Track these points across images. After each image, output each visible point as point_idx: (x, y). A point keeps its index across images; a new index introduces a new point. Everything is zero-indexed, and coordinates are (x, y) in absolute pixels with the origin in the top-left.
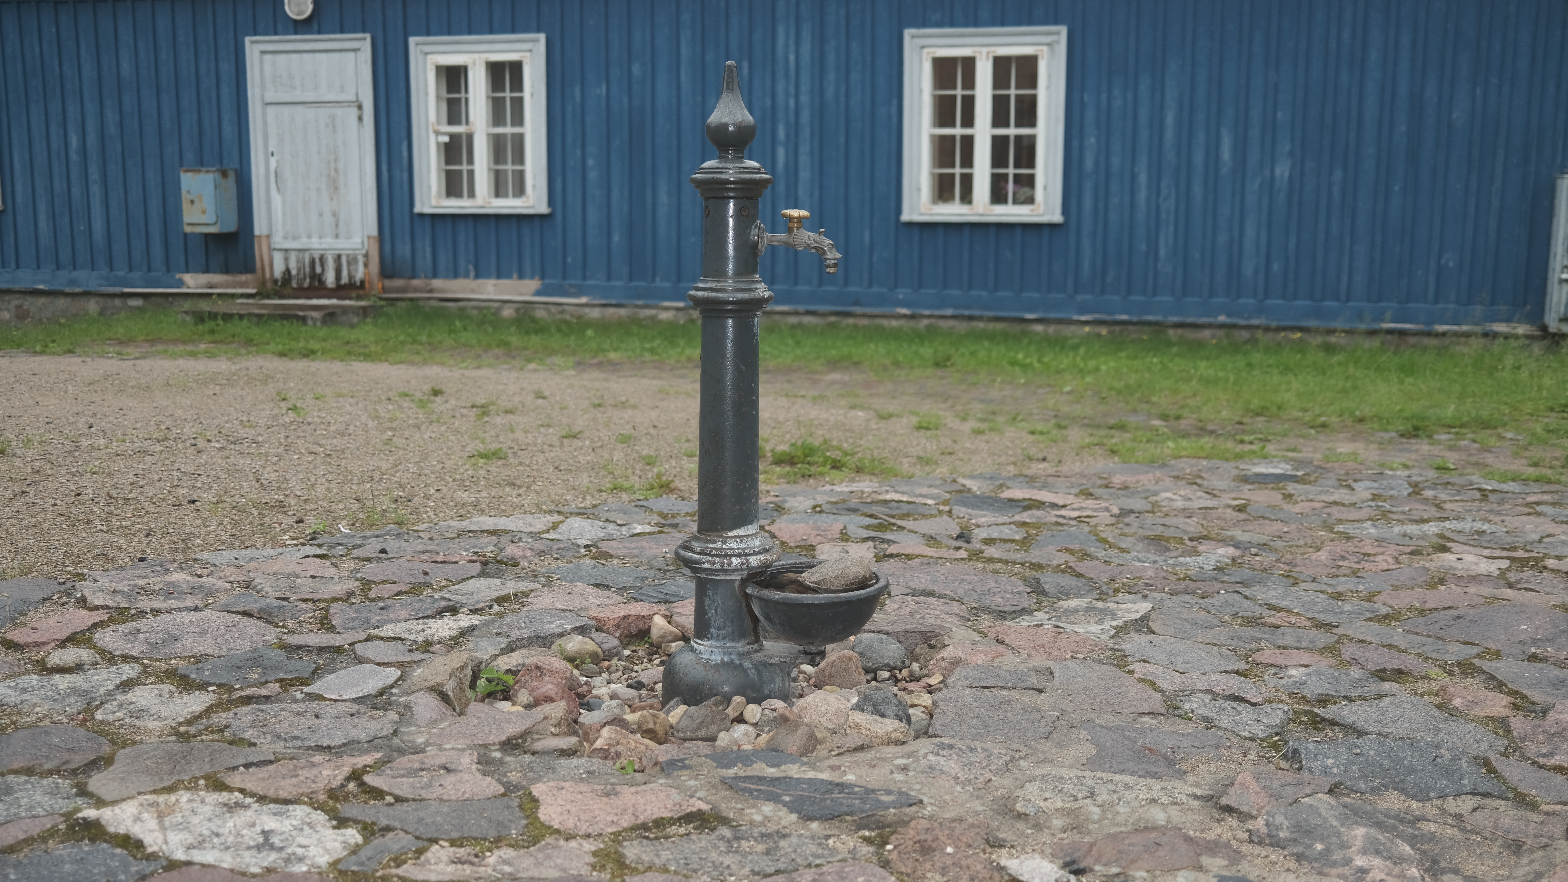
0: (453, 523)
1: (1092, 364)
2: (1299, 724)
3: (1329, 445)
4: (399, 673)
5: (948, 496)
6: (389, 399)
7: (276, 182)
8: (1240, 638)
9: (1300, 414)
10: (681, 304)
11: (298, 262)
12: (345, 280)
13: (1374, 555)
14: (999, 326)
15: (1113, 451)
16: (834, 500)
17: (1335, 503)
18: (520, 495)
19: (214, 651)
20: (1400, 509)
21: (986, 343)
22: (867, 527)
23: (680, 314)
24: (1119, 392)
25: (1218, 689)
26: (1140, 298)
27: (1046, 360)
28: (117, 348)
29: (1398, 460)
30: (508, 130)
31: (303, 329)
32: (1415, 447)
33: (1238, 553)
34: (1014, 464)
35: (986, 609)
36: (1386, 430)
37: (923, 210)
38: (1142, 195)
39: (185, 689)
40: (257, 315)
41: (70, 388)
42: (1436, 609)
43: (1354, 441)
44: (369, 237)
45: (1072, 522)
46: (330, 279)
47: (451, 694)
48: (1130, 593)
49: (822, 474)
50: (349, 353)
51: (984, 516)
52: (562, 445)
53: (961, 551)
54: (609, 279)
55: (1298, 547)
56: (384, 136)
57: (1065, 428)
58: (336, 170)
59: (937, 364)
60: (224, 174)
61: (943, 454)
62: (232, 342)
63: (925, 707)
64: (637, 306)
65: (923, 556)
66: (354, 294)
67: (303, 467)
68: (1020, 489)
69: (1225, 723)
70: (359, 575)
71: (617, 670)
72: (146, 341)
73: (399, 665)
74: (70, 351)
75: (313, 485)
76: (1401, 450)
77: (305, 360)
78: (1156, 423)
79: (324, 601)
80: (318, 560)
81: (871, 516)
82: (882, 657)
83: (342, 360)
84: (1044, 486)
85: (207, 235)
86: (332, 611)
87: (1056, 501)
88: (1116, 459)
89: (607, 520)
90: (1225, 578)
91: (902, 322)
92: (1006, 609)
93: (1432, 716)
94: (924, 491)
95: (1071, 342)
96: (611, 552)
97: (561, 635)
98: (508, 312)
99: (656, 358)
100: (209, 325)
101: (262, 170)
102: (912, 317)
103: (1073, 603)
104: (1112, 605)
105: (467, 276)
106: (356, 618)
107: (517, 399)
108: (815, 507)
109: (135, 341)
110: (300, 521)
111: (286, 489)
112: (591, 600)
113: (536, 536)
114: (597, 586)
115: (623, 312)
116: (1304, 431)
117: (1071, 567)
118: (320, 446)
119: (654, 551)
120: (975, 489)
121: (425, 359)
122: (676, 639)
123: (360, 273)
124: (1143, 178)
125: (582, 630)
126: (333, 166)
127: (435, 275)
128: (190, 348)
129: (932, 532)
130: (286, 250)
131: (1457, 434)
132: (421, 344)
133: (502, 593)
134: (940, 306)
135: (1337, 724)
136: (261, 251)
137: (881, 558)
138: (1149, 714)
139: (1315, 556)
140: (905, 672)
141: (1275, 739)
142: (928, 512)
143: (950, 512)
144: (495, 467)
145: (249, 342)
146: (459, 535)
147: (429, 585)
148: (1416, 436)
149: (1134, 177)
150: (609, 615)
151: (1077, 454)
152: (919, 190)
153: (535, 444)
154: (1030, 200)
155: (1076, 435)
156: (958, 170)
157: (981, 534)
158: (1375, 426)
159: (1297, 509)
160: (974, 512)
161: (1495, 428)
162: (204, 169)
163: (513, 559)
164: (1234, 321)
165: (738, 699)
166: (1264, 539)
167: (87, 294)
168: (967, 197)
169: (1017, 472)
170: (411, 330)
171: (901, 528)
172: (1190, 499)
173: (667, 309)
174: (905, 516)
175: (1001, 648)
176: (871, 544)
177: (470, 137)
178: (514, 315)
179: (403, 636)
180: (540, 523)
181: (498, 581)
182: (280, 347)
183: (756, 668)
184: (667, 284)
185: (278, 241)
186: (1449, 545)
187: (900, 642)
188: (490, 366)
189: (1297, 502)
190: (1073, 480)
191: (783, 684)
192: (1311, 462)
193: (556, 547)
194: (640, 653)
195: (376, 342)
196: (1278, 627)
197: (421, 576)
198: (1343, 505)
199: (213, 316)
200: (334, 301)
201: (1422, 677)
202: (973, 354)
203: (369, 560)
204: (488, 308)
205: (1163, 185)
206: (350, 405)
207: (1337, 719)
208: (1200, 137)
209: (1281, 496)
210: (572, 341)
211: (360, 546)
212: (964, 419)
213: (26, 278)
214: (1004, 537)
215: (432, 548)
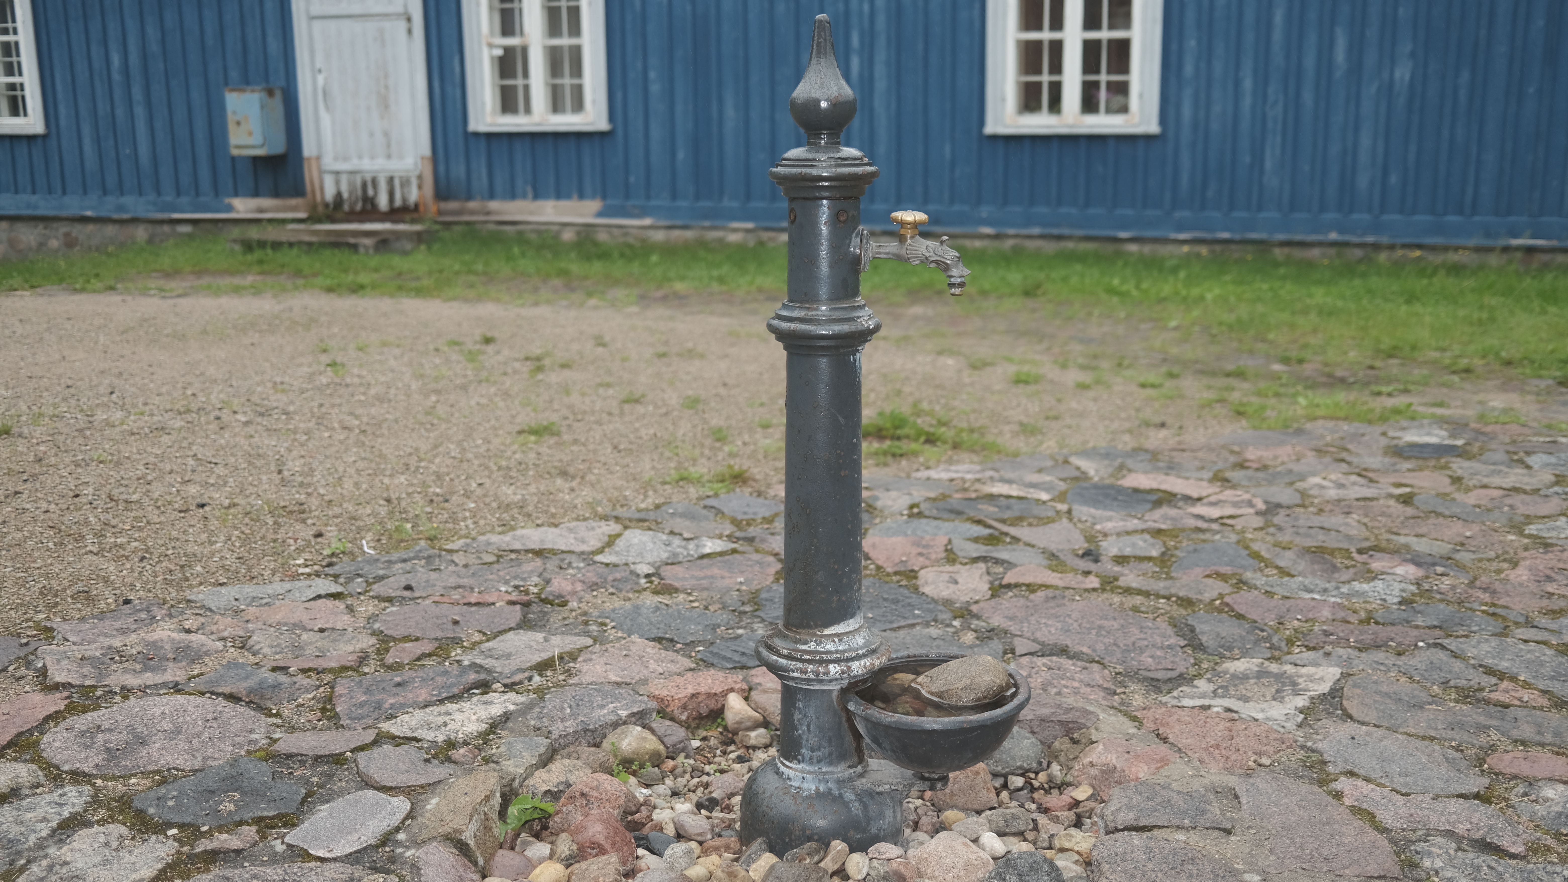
0: (494, 538)
1: (1195, 292)
3: (1480, 397)
4: (408, 806)
5: (1062, 486)
6: (437, 350)
7: (325, 100)
8: (1462, 726)
9: (1437, 354)
11: (349, 184)
12: (398, 202)
14: (1090, 246)
15: (1239, 413)
16: (932, 495)
17: (1515, 490)
18: (573, 490)
19: (184, 762)
21: (1078, 267)
22: (976, 540)
24: (1230, 326)
25: (1461, 829)
26: (1244, 214)
27: (1144, 286)
28: (161, 283)
30: (565, 41)
31: (355, 258)
33: (1421, 572)
34: (1130, 431)
35: (1133, 675)
36: (1540, 377)
37: (1008, 123)
38: (1247, 102)
39: (139, 830)
40: (307, 243)
41: (102, 338)
43: (1506, 391)
44: (422, 158)
45: (1215, 526)
46: (383, 202)
47: (471, 843)
48: (1309, 648)
49: (915, 454)
50: (400, 288)
51: (1109, 519)
52: (622, 414)
53: (1092, 577)
54: (674, 199)
55: (1489, 560)
56: (435, 49)
57: (1178, 376)
58: (386, 87)
59: (1026, 294)
60: (270, 93)
61: (1047, 418)
62: (281, 273)
63: (1078, 853)
64: (703, 228)
65: (1047, 586)
66: (407, 218)
67: (334, 449)
68: (1146, 472)
70: (376, 626)
71: (685, 772)
72: (193, 273)
73: (408, 791)
74: (112, 288)
75: (340, 479)
77: (354, 296)
78: (1277, 367)
79: (331, 670)
80: (330, 603)
81: (979, 522)
82: (1013, 758)
84: (1171, 468)
85: (255, 159)
86: (339, 690)
87: (1188, 492)
88: (1244, 423)
89: (672, 533)
90: (1420, 621)
91: (986, 242)
92: (1160, 675)
94: (1035, 478)
95: (1169, 264)
96: (677, 584)
97: (615, 725)
98: (568, 236)
99: (725, 288)
100: (258, 254)
101: (309, 88)
102: (997, 237)
103: (1241, 666)
104: (1289, 669)
105: (524, 196)
106: (366, 702)
107: (575, 347)
108: (912, 507)
109: (180, 273)
110: (319, 535)
111: (310, 485)
112: (652, 665)
113: (588, 557)
114: (659, 640)
115: (689, 234)
116: (1446, 378)
117: (1227, 605)
118: (357, 417)
119: (728, 582)
120: (1092, 473)
121: (479, 295)
122: (756, 726)
123: (413, 196)
124: (1248, 84)
125: (640, 718)
126: (382, 83)
127: (492, 196)
128: (237, 281)
129: (1053, 547)
130: (337, 172)
132: (476, 273)
133: (545, 656)
134: (1027, 225)
136: (311, 174)
137: (998, 589)
138: (1379, 878)
139: (1513, 575)
140: (1042, 776)
142: (1043, 514)
143: (1069, 512)
144: (547, 444)
145: (298, 273)
146: (499, 557)
147: (457, 641)
149: (1237, 83)
150: (673, 691)
151: (1199, 417)
152: (1004, 100)
153: (593, 412)
154: (1124, 109)
155: (1193, 387)
156: (1045, 78)
157: (1111, 548)
158: (1528, 371)
159: (1471, 499)
160: (1098, 513)
162: (249, 88)
163: (560, 596)
164: (1347, 238)
165: (838, 846)
166: (1444, 548)
167: (135, 221)
168: (1055, 104)
169: (1136, 445)
170: (466, 257)
171: (1016, 540)
172: (1343, 485)
173: (735, 230)
174: (1016, 521)
175: (1164, 749)
176: (982, 566)
177: (525, 50)
178: (574, 239)
179: (418, 734)
180: (593, 534)
181: (540, 636)
182: (329, 281)
183: (860, 800)
184: (736, 204)
185: (329, 162)
187: (1033, 733)
188: (548, 302)
189: (1468, 490)
190: (1200, 454)
191: (895, 817)
192: (1467, 425)
193: (610, 578)
194: (713, 742)
195: (430, 273)
196: (1507, 706)
197: (450, 626)
198: (1525, 492)
199: (262, 244)
200: (387, 226)
202: (1065, 279)
203: (390, 600)
204: (547, 231)
205: (1271, 91)
206: (395, 358)
208: (1312, 38)
209: (1447, 481)
210: (635, 267)
211: (382, 578)
212: (1064, 366)
213: (73, 205)
214: (1138, 553)
215: (465, 581)
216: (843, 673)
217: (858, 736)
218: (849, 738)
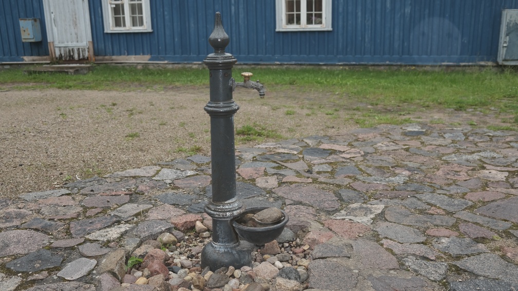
0: (119, 173)
1: (344, 82)
2: (452, 272)
3: (431, 115)
4: (96, 262)
5: (301, 149)
6: (97, 108)
7: (54, 23)
8: (420, 221)
9: (419, 101)
10: (200, 62)
11: (64, 51)
12: (81, 57)
13: (459, 172)
14: (311, 67)
15: (357, 123)
16: (260, 153)
17: (440, 145)
18: (144, 155)
19: (22, 252)
20: (463, 147)
21: (307, 74)
22: (274, 168)
23: (200, 66)
24: (355, 93)
25: (417, 253)
26: (359, 56)
27: (328, 80)
29: (456, 121)
30: (136, 2)
31: (67, 76)
32: (461, 115)
33: (410, 173)
34: (323, 130)
35: (322, 210)
36: (450, 108)
37: (283, 27)
38: (359, 20)
39: (9, 275)
40: (50, 71)
42: (489, 202)
43: (439, 113)
44: (89, 42)
45: (348, 161)
46: (76, 57)
47: (117, 273)
48: (375, 199)
49: (255, 140)
50: (83, 87)
51: (315, 160)
52: (160, 129)
53: (310, 179)
54: (174, 54)
55: (431, 168)
56: (92, 5)
57: (338, 111)
58: (76, 18)
59: (291, 84)
60: (35, 20)
61: (297, 126)
62: (42, 82)
63: (304, 266)
64: (185, 64)
65: (296, 182)
66: (85, 62)
67: (64, 144)
68: (327, 144)
69: (423, 273)
70: (82, 204)
71: (183, 246)
72: (11, 82)
73: (96, 257)
75: (67, 154)
76: (457, 116)
77: (68, 90)
78: (369, 107)
79: (68, 219)
80: (66, 197)
81: (275, 162)
82: (285, 238)
83: (81, 90)
84: (336, 142)
85: (31, 43)
86: (71, 226)
87: (340, 150)
88: (358, 126)
89: (177, 169)
90: (409, 189)
91: (277, 67)
92: (330, 210)
93: (501, 264)
94: (293, 147)
95: (336, 72)
96: (179, 186)
97: (161, 233)
98: (139, 67)
99: (192, 84)
100: (33, 76)
101: (49, 19)
102: (281, 65)
103: (355, 206)
104: (369, 206)
105: (124, 54)
106: (80, 229)
107: (143, 106)
108: (253, 158)
109: (7, 83)
110: (61, 174)
111: (57, 157)
112: (172, 213)
113: (150, 178)
114: (174, 205)
115: (180, 66)
116: (421, 109)
117: (351, 186)
118: (71, 133)
119: (195, 185)
120: (310, 144)
121: (110, 89)
122: (205, 231)
123: (87, 55)
124: (359, 14)
125: (169, 230)
126: (74, 17)
127: (113, 55)
128: (27, 85)
129: (298, 169)
130: (60, 47)
131: (474, 108)
132: (109, 81)
133: (138, 211)
134: (290, 61)
135: (466, 271)
136: (51, 48)
137: (281, 184)
138: (393, 269)
139: (437, 173)
140: (294, 243)
141: (444, 281)
142: (295, 159)
143: (303, 157)
144: (135, 140)
145: (48, 82)
146: (121, 179)
147: (109, 208)
148: (461, 110)
149: (356, 14)
150: (179, 221)
151: (344, 124)
152: (282, 20)
153: (150, 129)
154: (321, 23)
155: (343, 114)
156: (295, 13)
157: (316, 169)
158: (446, 106)
159: (426, 149)
160: (312, 158)
161: (487, 105)
162: (28, 19)
163: (142, 191)
164: (392, 63)
165: (231, 268)
166: (417, 165)
168: (298, 22)
169: (325, 134)
170: (105, 75)
171: (286, 167)
172: (388, 146)
173: (195, 64)
174: (286, 161)
175: (331, 233)
176: (276, 176)
177: (123, 5)
178: (142, 68)
179: (98, 239)
180: (151, 170)
181: (136, 205)
182: (59, 85)
183: (238, 254)
184: (195, 56)
185: (57, 44)
186: (485, 165)
187: (291, 229)
188: (134, 90)
189: (426, 146)
190: (344, 137)
191: (249, 258)
192: (427, 124)
193: (158, 185)
194: (192, 236)
195: (93, 81)
196: (433, 215)
197: (106, 203)
198: (443, 146)
199: (35, 72)
200: (78, 65)
201: (492, 240)
202: (303, 79)
203: (86, 195)
204: (133, 66)
205: (367, 16)
206: (83, 112)
207: (466, 269)
209: (420, 143)
210: (162, 77)
211: (83, 188)
212: (302, 108)
214: (324, 170)
215: (111, 188)
216: (231, 215)
217: (237, 234)
218: (234, 235)
